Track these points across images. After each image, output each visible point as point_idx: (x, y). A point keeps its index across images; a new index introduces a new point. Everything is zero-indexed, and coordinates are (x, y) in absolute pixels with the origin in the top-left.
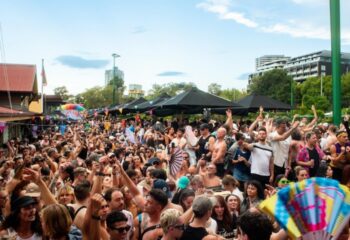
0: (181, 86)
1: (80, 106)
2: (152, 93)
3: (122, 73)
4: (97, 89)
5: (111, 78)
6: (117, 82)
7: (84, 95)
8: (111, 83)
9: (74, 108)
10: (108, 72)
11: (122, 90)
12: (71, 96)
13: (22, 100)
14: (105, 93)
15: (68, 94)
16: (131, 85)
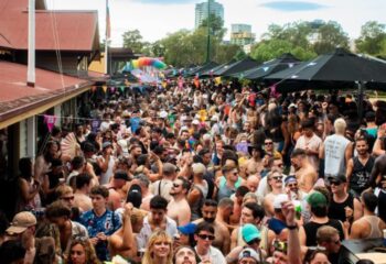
0: (315, 26)
1: (159, 61)
2: (268, 38)
3: (220, 7)
4: (183, 33)
5: (204, 16)
6: (213, 22)
7: (164, 42)
8: (204, 25)
9: (150, 64)
10: (199, 7)
11: (221, 35)
12: (146, 44)
13: (79, 61)
14: (196, 40)
15: (142, 41)
16: (233, 26)
